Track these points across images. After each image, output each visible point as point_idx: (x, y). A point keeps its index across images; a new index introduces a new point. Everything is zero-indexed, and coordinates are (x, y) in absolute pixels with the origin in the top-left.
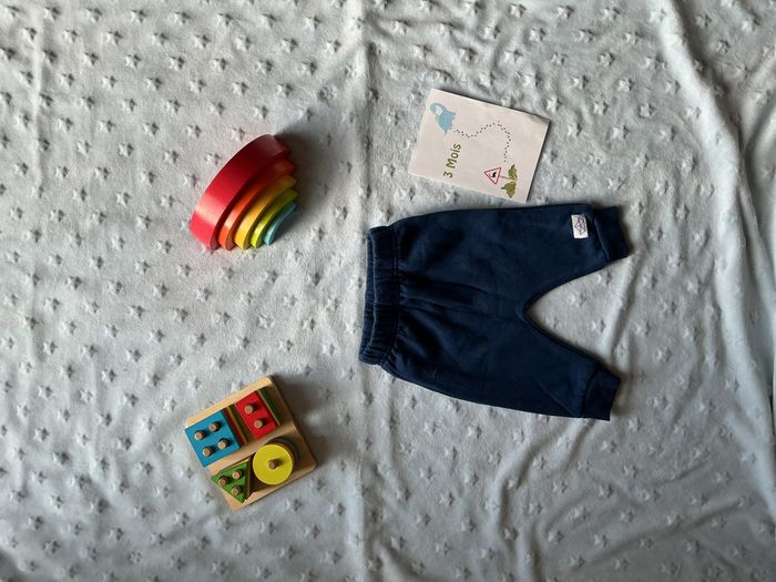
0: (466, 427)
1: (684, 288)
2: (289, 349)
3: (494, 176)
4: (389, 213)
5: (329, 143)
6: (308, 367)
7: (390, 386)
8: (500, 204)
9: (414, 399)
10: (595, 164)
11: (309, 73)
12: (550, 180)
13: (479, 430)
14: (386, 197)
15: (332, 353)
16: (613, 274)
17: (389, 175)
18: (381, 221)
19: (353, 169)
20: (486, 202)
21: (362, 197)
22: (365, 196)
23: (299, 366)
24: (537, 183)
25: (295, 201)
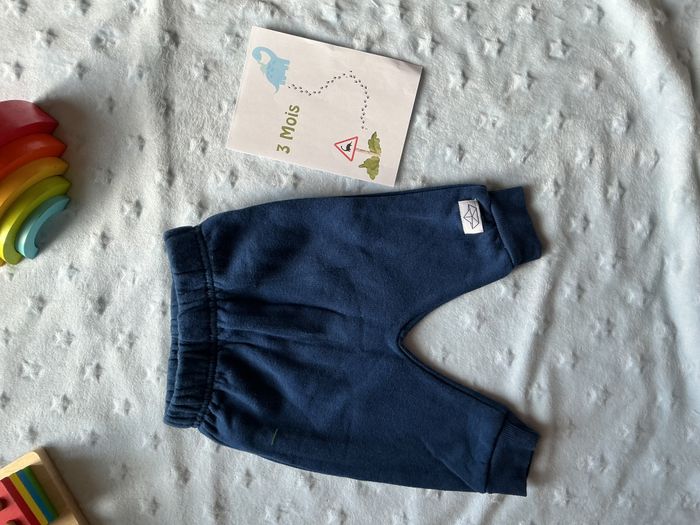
0: (324, 510)
1: (623, 299)
2: (65, 409)
3: (348, 149)
4: (202, 206)
5: (111, 109)
6: (93, 433)
7: (213, 456)
8: (360, 188)
9: (248, 474)
10: (489, 127)
11: (79, 13)
12: (427, 153)
13: (343, 514)
14: (196, 183)
15: (127, 411)
16: (522, 283)
17: (199, 152)
18: (190, 218)
19: (146, 146)
20: (340, 187)
21: (160, 185)
22: (164, 184)
23: (81, 433)
24: (409, 158)
25: (65, 194)
